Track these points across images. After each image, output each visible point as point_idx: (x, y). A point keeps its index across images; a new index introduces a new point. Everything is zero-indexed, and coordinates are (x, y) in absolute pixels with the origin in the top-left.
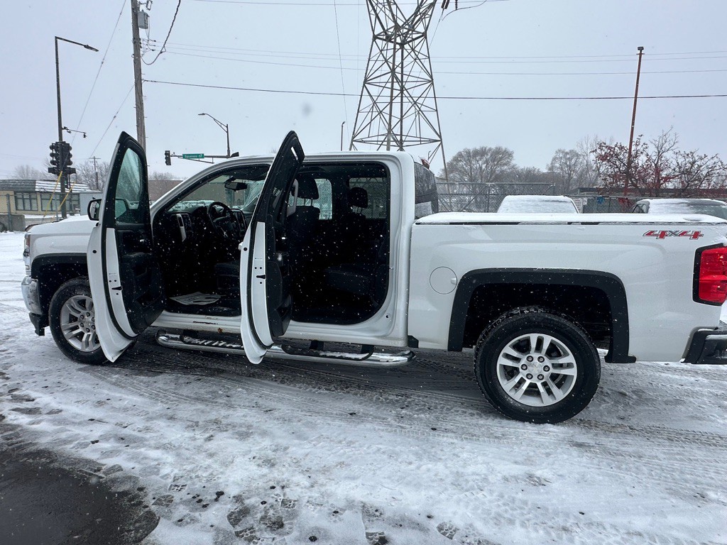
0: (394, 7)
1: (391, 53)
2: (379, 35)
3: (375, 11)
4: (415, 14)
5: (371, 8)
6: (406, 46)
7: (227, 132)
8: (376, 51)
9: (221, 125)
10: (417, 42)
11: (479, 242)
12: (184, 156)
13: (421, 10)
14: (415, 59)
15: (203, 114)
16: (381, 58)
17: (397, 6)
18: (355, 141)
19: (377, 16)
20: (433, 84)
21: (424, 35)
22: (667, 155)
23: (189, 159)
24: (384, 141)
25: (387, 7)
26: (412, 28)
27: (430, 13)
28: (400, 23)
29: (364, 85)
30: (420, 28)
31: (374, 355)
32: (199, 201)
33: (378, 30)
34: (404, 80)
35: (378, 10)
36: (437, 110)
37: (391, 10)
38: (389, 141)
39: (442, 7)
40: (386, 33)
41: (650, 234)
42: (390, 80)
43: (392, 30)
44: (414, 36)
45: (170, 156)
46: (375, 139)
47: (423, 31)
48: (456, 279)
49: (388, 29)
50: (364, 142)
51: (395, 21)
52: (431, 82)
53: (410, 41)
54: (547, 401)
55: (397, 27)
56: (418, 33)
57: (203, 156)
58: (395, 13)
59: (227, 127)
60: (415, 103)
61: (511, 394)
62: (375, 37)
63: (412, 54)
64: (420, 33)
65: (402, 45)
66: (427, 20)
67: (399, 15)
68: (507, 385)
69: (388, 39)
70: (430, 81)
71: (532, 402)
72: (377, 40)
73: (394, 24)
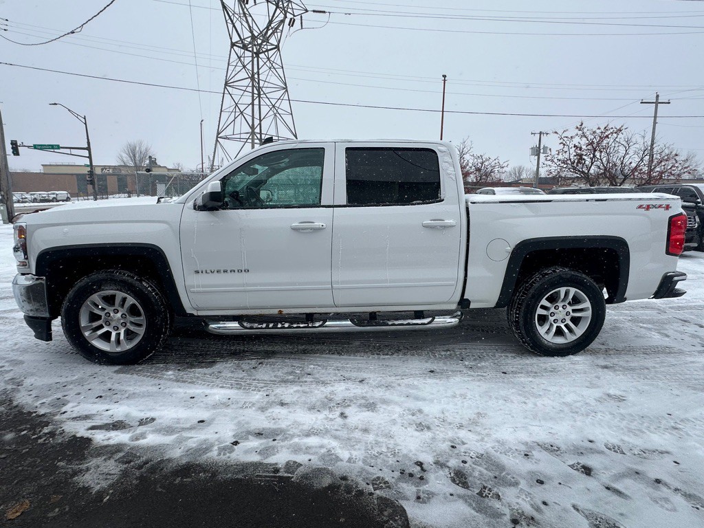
0: (250, 19)
1: (247, 60)
2: (237, 42)
3: (232, 21)
4: (267, 28)
5: (227, 18)
6: (262, 56)
7: (85, 124)
8: (234, 56)
9: (77, 116)
10: (271, 53)
11: (524, 217)
12: (35, 147)
13: (272, 25)
14: (270, 68)
15: (55, 104)
16: (240, 64)
17: (253, 19)
18: (220, 138)
19: (234, 26)
20: (287, 91)
21: (277, 47)
22: (467, 157)
23: (41, 149)
24: (249, 138)
25: (244, 18)
26: (266, 40)
27: (281, 28)
28: (256, 34)
29: (225, 88)
30: (273, 41)
31: (437, 319)
32: (49, 193)
33: (236, 38)
34: (261, 86)
35: (235, 20)
36: (292, 114)
37: (247, 22)
38: (253, 139)
39: (289, 25)
40: (242, 42)
41: (640, 207)
42: (251, 85)
43: (249, 40)
44: (269, 47)
45: (17, 146)
46: (238, 136)
47: (276, 44)
48: (510, 249)
49: (244, 39)
50: (228, 139)
51: (251, 32)
52: (286, 89)
53: (265, 51)
54: (571, 338)
55: (253, 37)
56: (272, 45)
57: (58, 147)
58: (251, 26)
59: (85, 118)
60: (274, 106)
61: (545, 337)
62: (233, 45)
63: (268, 63)
64: (273, 45)
65: (257, 54)
66: (279, 34)
67: (255, 27)
68: (542, 330)
69: (245, 47)
70: (284, 89)
71: (560, 340)
72: (235, 47)
73: (250, 35)
